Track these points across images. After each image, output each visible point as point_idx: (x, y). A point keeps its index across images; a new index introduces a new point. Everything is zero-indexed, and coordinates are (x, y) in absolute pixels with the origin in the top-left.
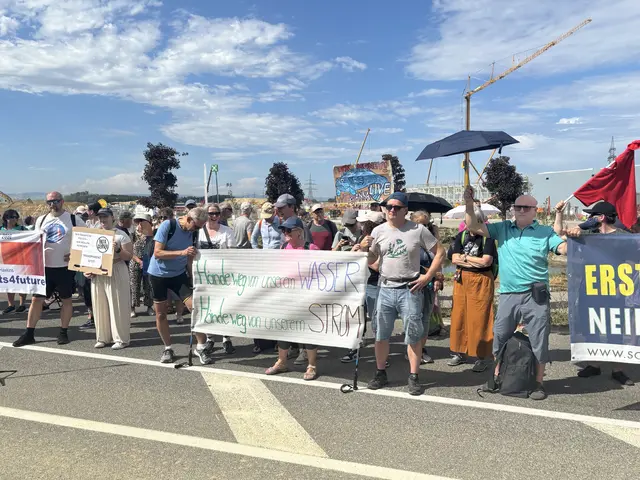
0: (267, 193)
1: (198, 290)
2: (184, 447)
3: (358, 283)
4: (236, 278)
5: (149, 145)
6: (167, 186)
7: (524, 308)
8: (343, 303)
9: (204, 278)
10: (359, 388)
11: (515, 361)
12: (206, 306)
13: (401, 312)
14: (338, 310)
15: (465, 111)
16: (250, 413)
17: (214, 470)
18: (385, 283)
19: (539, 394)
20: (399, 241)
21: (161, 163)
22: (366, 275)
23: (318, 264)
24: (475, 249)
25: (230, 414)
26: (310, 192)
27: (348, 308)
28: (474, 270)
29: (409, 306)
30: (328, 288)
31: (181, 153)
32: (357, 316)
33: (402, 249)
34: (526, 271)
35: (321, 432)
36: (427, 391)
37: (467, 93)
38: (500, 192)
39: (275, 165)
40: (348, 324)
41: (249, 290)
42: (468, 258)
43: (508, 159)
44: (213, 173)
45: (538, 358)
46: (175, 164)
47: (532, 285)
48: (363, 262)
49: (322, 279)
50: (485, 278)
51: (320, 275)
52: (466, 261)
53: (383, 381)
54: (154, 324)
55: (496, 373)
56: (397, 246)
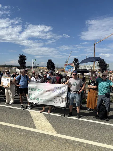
0: (47, 66)
1: (29, 92)
2: (24, 130)
3: (65, 92)
4: (38, 89)
5: (20, 55)
6: (23, 64)
7: (104, 99)
8: (62, 96)
9: (30, 89)
10: (65, 116)
11: (102, 111)
12: (31, 96)
13: (75, 99)
14: (60, 98)
15: (94, 48)
16: (40, 122)
17: (31, 136)
18: (72, 92)
19: (107, 119)
20: (75, 82)
21: (22, 59)
22: (67, 90)
23: (56, 87)
24: (93, 84)
25: (35, 122)
26: (57, 66)
27: (63, 97)
28: (93, 89)
29: (77, 97)
30: (58, 93)
31: (27, 57)
32: (65, 100)
33: (76, 84)
34: (105, 90)
35: (56, 127)
36: (81, 117)
37: (95, 44)
38: (102, 67)
39: (49, 60)
40: (63, 102)
41: (40, 92)
42: (92, 86)
43: (104, 60)
44: (35, 61)
45: (107, 110)
46: (26, 59)
47: (106, 93)
48: (67, 87)
49: (57, 91)
50: (95, 91)
51: (57, 90)
52: (91, 87)
53: (71, 115)
54: (19, 98)
55: (98, 114)
56: (75, 83)
